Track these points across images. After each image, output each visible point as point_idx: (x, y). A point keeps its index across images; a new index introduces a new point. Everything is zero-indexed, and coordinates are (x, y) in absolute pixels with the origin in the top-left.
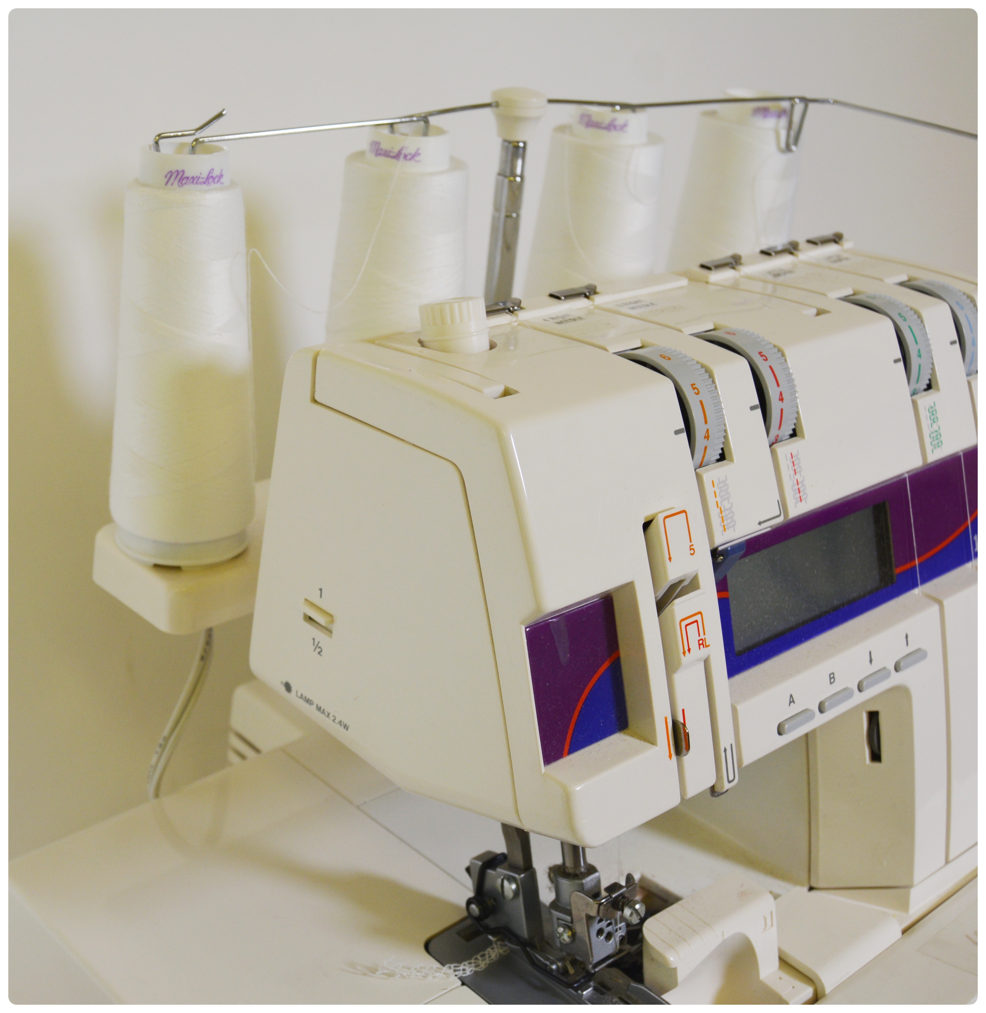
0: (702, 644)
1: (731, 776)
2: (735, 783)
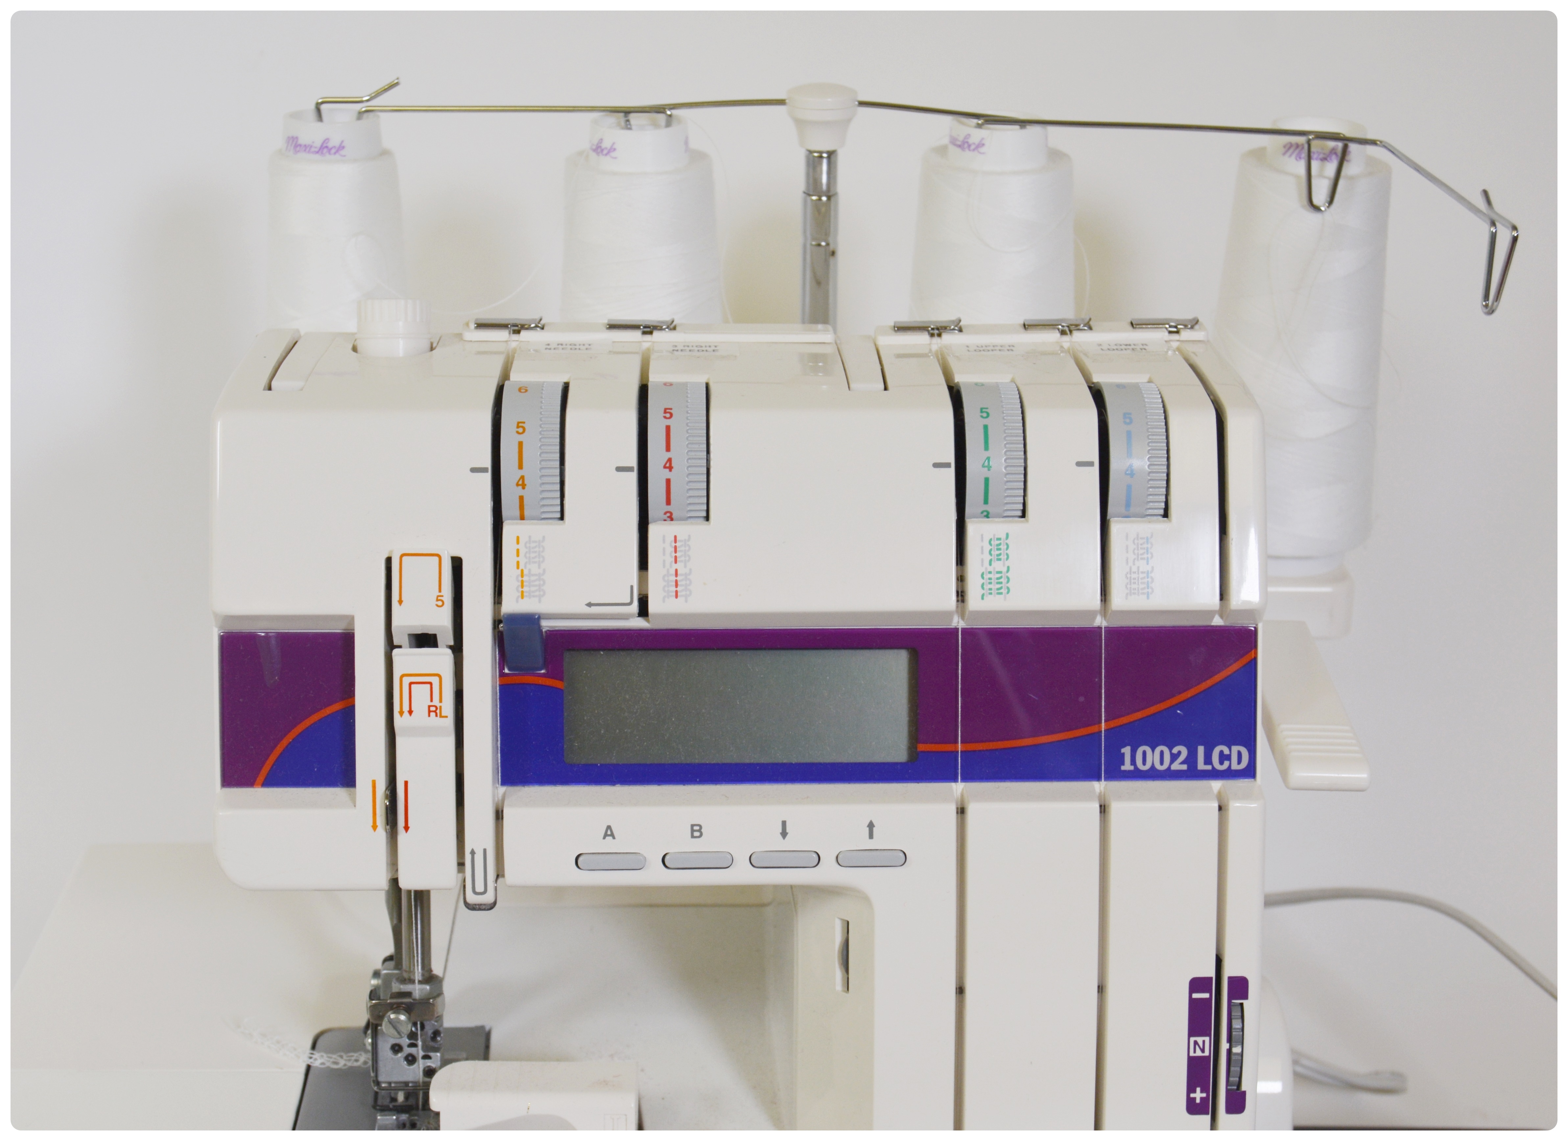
0: (435, 712)
1: (480, 888)
2: (488, 898)
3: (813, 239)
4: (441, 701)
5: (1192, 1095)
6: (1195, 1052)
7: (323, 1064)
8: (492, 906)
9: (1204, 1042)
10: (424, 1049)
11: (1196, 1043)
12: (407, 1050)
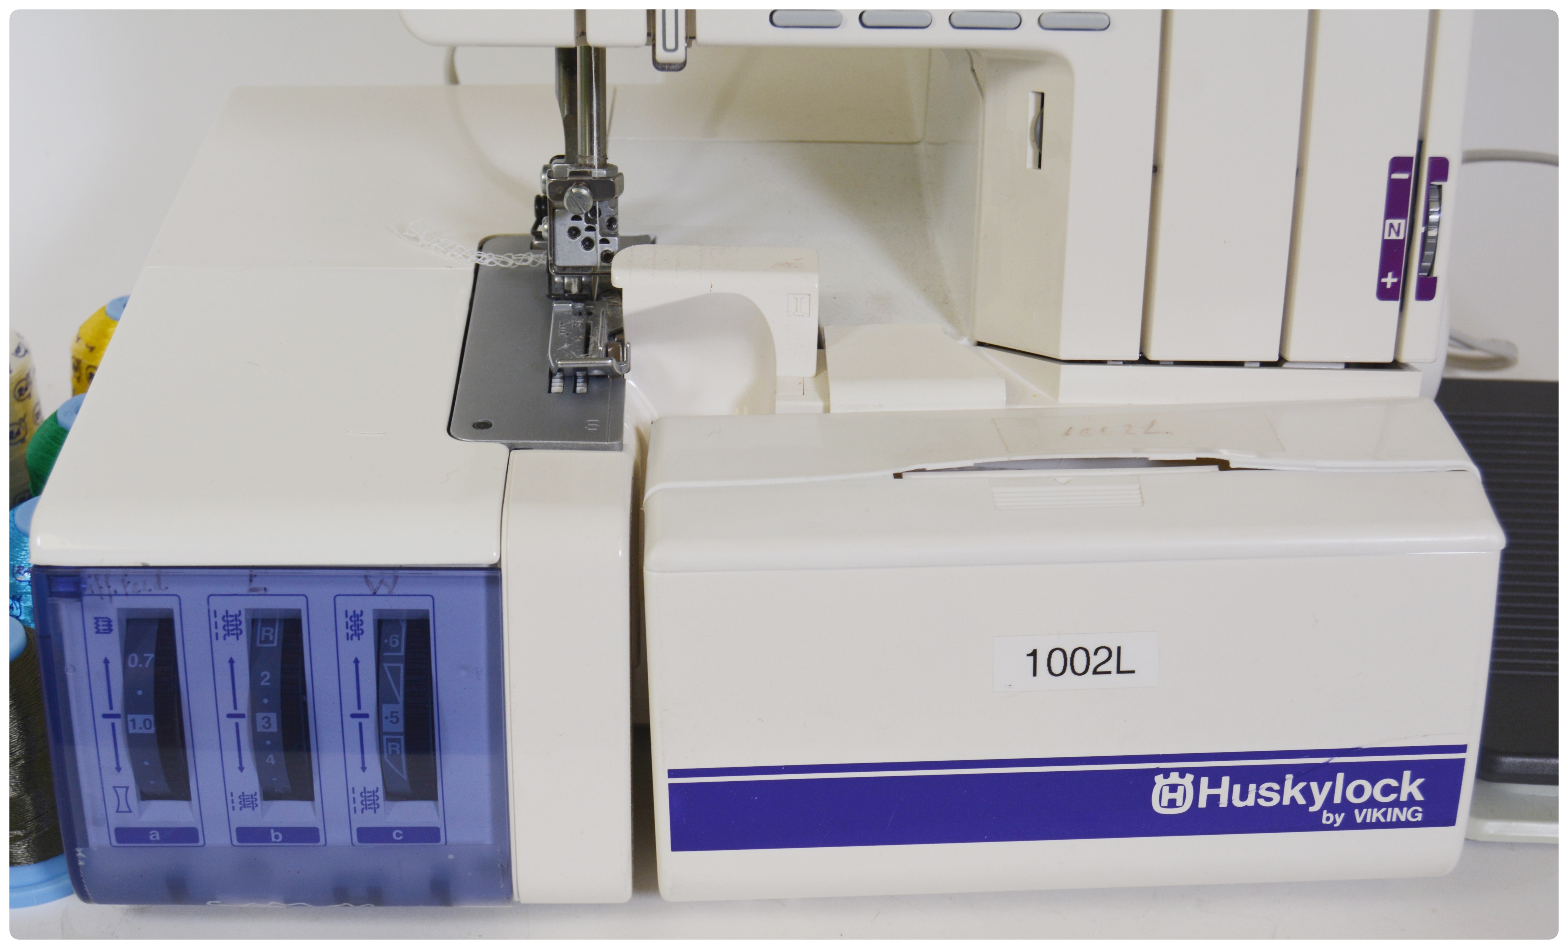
1: (671, 44)
2: (678, 56)
5: (1383, 280)
6: (1389, 235)
7: (491, 263)
8: (682, 66)
9: (1399, 224)
10: (602, 234)
11: (1391, 226)
12: (585, 234)
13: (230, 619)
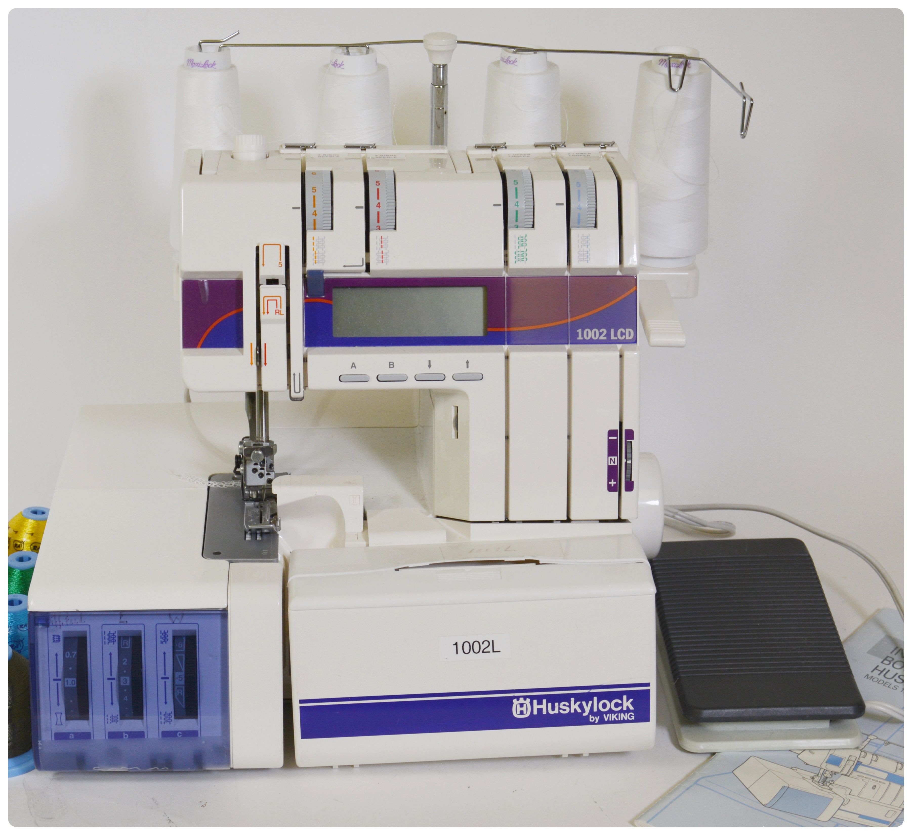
0: (279, 312)
1: (297, 390)
2: (301, 395)
3: (436, 106)
4: (281, 308)
5: (610, 483)
6: (611, 463)
7: (215, 486)
8: (302, 399)
9: (615, 459)
10: (267, 471)
11: (611, 459)
12: (260, 471)
13: (111, 635)
